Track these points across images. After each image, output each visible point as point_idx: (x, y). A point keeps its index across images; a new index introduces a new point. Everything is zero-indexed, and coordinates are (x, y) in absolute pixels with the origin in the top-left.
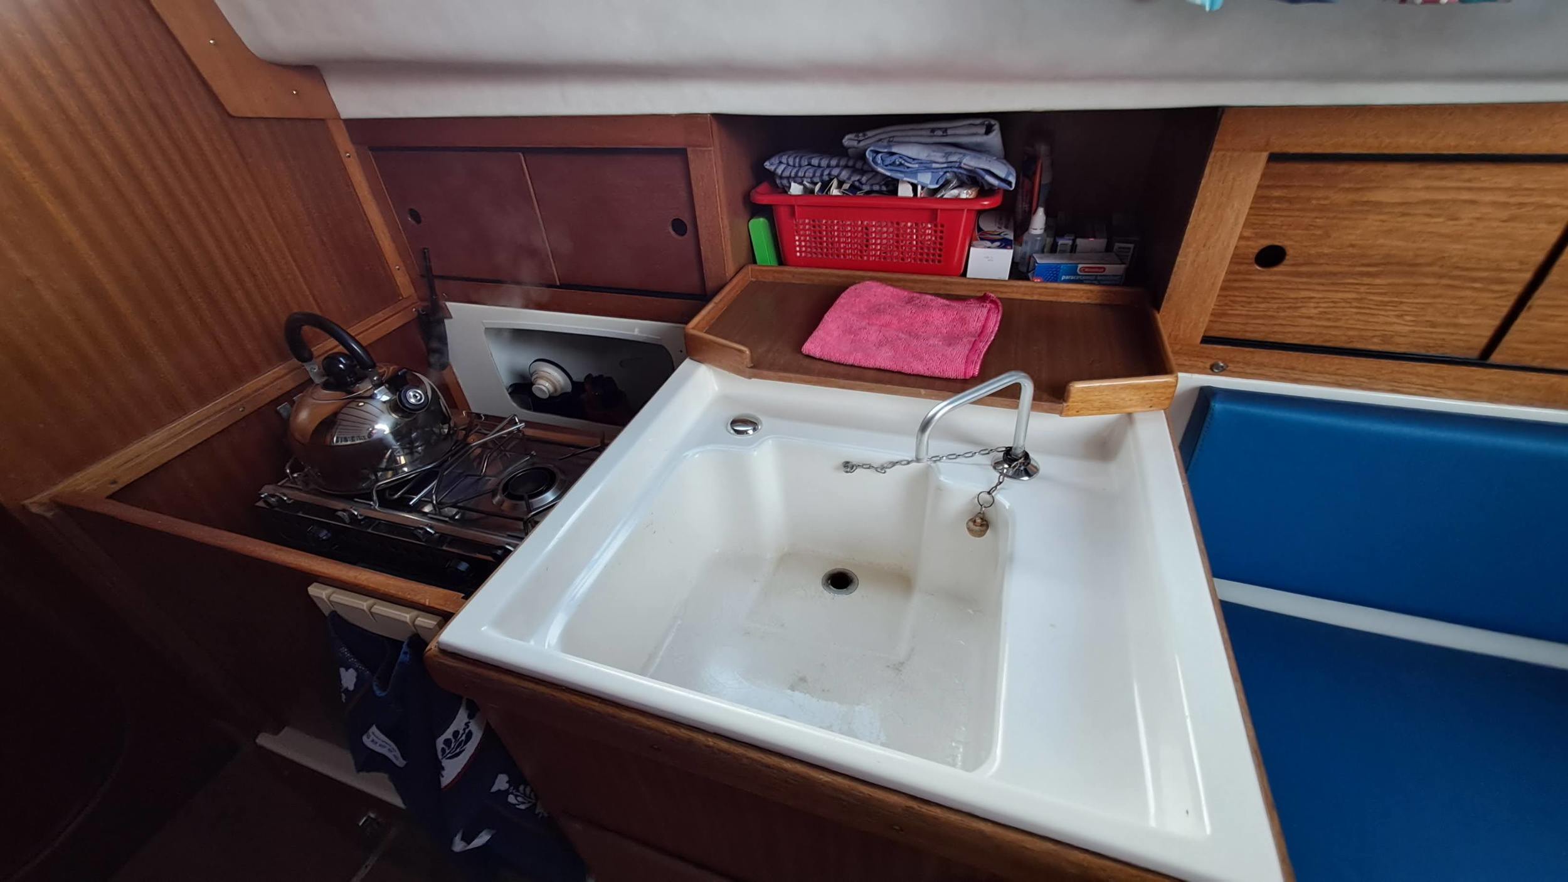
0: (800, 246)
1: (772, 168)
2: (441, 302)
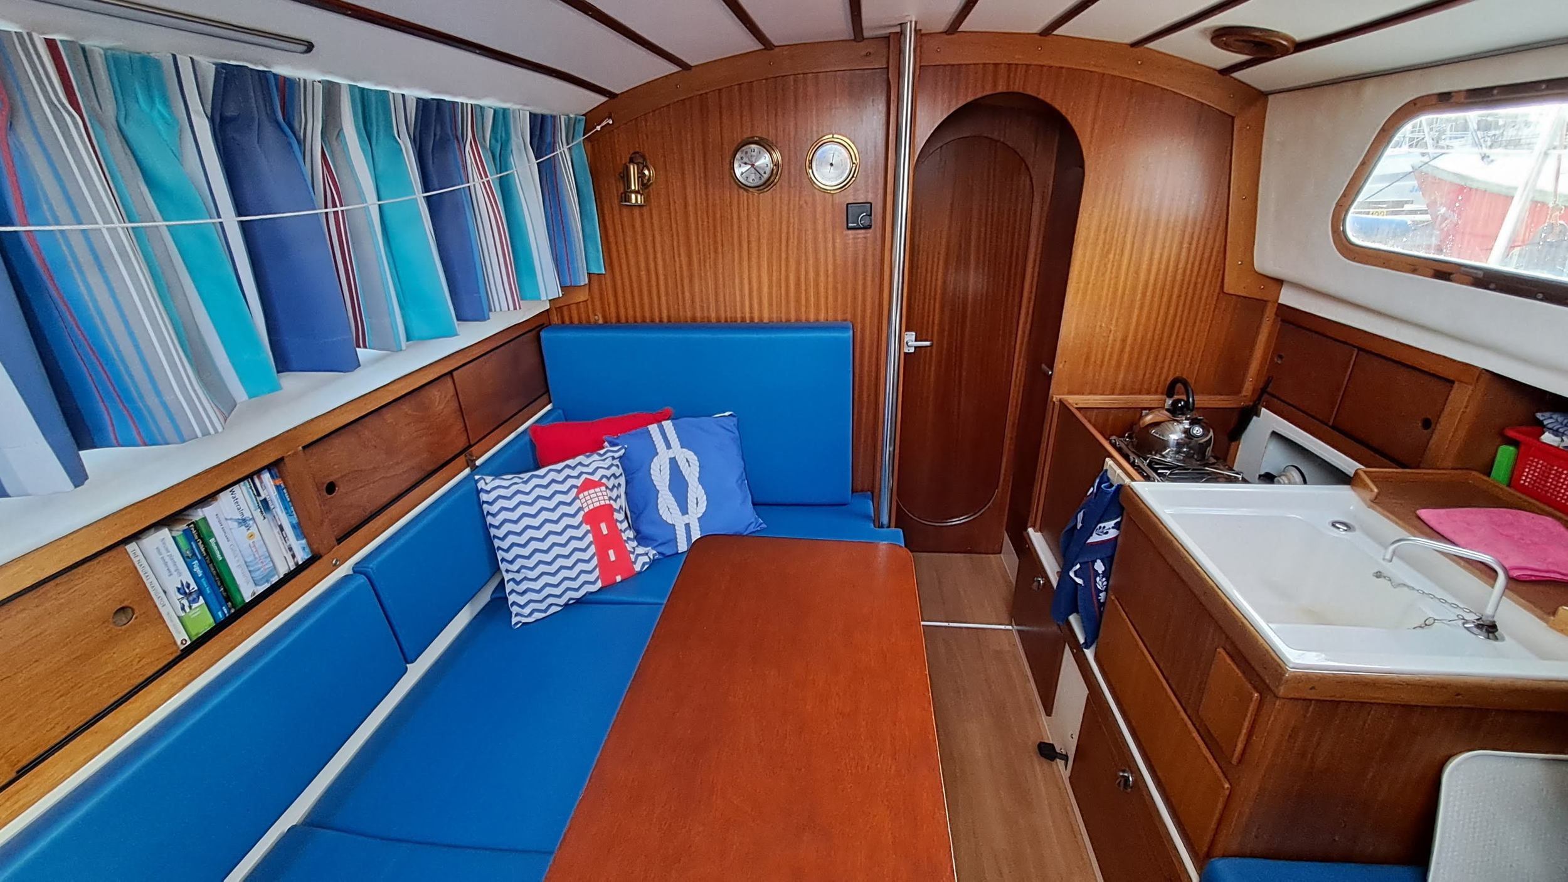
0: (1527, 477)
1: (1541, 418)
2: (1259, 407)
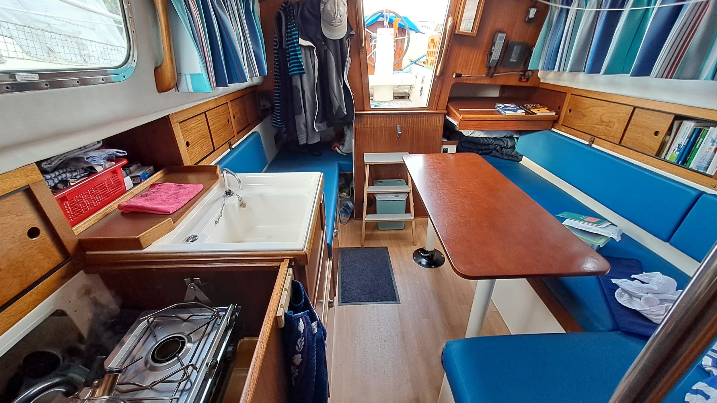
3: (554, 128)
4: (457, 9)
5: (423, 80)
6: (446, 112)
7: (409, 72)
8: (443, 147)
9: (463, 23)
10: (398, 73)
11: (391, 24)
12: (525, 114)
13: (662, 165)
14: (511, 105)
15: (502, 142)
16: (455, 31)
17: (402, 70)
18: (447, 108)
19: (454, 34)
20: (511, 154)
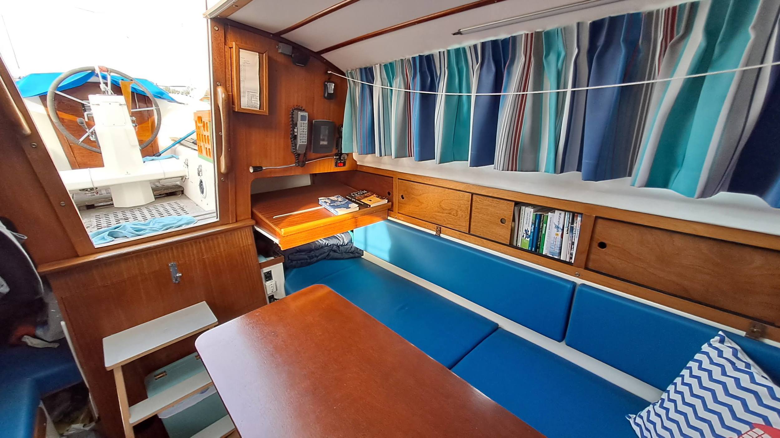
3: (390, 216)
4: (228, 76)
5: (199, 171)
6: (252, 222)
7: (172, 157)
8: (262, 271)
9: (244, 96)
10: (153, 160)
11: (117, 89)
12: (359, 209)
13: (520, 254)
14: (337, 197)
15: (337, 240)
16: (233, 107)
17: (160, 155)
18: (253, 216)
19: (234, 111)
20: (350, 251)
